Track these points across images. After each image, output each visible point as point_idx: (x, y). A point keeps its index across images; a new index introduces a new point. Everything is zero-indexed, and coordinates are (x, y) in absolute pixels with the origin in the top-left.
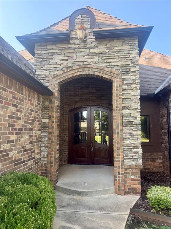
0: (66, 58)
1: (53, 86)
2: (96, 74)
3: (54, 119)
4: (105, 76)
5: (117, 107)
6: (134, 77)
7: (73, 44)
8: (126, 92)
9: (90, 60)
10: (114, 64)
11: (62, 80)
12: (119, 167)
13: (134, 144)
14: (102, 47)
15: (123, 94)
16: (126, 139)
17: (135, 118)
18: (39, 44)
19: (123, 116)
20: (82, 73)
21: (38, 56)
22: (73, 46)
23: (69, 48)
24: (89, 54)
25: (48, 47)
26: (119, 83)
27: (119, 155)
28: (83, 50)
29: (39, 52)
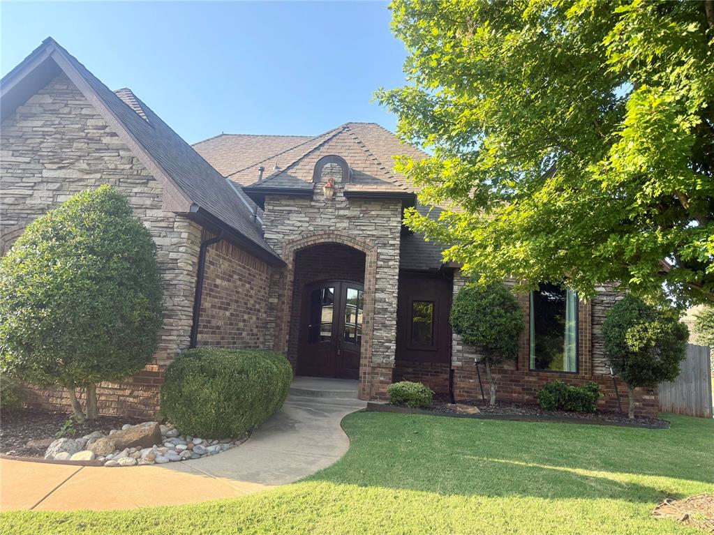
0: (307, 219)
1: (286, 255)
2: (345, 243)
3: (285, 299)
4: (356, 247)
5: (369, 289)
6: (392, 252)
7: (318, 201)
8: (381, 270)
9: (338, 225)
10: (369, 233)
11: (299, 247)
12: (365, 365)
13: (387, 337)
14: (355, 209)
15: (377, 273)
16: (376, 329)
17: (390, 304)
18: (272, 197)
19: (375, 301)
20: (327, 240)
21: (269, 213)
22: (317, 204)
23: (312, 207)
24: (338, 217)
25: (284, 202)
26: (374, 258)
27: (366, 350)
28: (330, 210)
29: (271, 208)
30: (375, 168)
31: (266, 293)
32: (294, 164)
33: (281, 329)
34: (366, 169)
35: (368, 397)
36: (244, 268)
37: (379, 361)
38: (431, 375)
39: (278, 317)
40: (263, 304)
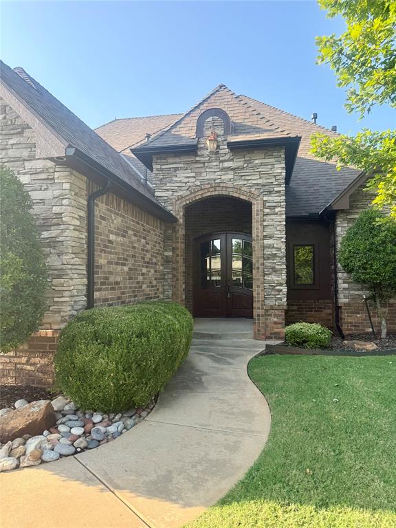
0: (194, 174)
1: (177, 211)
2: (231, 194)
3: (179, 252)
4: (242, 197)
5: (257, 236)
6: (278, 199)
7: (202, 156)
8: (269, 217)
9: (223, 177)
10: (253, 182)
11: (188, 202)
12: (259, 308)
13: (277, 280)
14: (239, 160)
15: (264, 221)
16: (267, 274)
17: (279, 249)
18: (159, 156)
19: (264, 247)
20: (213, 193)
21: (158, 172)
22: (202, 159)
23: (197, 162)
24: (223, 169)
25: (170, 160)
26: (260, 207)
27: (258, 294)
28: (215, 164)
29: (159, 167)
30: (255, 118)
31: (161, 247)
32: (177, 123)
33: (177, 280)
34: (245, 121)
35: (264, 337)
36: (138, 224)
37: (272, 304)
38: (315, 311)
39: (174, 269)
40: (159, 258)
